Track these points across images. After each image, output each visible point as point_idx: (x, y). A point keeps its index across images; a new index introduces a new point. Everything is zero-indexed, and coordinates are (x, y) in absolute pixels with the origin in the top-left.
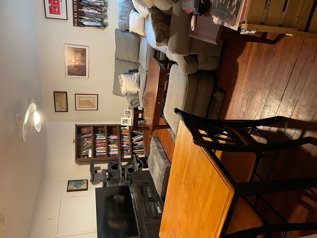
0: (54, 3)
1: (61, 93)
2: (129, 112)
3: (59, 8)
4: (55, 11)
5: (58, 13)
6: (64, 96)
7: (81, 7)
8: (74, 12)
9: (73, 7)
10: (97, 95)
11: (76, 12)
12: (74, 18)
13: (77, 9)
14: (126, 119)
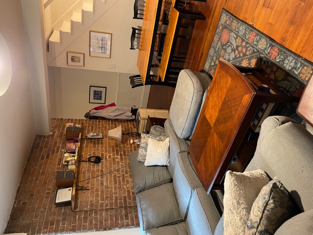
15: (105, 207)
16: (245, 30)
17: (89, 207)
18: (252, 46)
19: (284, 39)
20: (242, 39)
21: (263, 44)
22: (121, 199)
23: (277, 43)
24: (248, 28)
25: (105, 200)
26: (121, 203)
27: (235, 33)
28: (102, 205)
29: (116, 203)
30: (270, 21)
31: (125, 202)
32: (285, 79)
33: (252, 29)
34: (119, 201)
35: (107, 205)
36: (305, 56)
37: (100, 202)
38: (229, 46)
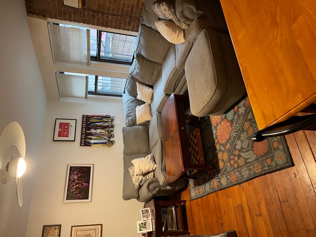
0: (64, 128)
1: (53, 228)
2: (147, 211)
3: (68, 132)
4: (63, 134)
5: (67, 136)
6: (57, 231)
7: (89, 129)
8: (82, 134)
9: (82, 130)
10: (101, 225)
11: (84, 134)
12: (81, 139)
13: (86, 132)
14: (143, 222)
15: (112, 11)
16: (242, 176)
17: (96, 7)
18: (229, 172)
19: (217, 196)
20: (241, 167)
21: (224, 181)
22: (128, 7)
23: (218, 190)
24: (241, 179)
25: (113, 4)
26: (127, 11)
27: (251, 162)
28: (109, 9)
29: (123, 9)
30: (230, 199)
31: (132, 10)
32: (204, 179)
33: (238, 182)
34: (126, 8)
35: (114, 10)
36: (206, 197)
37: (108, 5)
38: (248, 147)
